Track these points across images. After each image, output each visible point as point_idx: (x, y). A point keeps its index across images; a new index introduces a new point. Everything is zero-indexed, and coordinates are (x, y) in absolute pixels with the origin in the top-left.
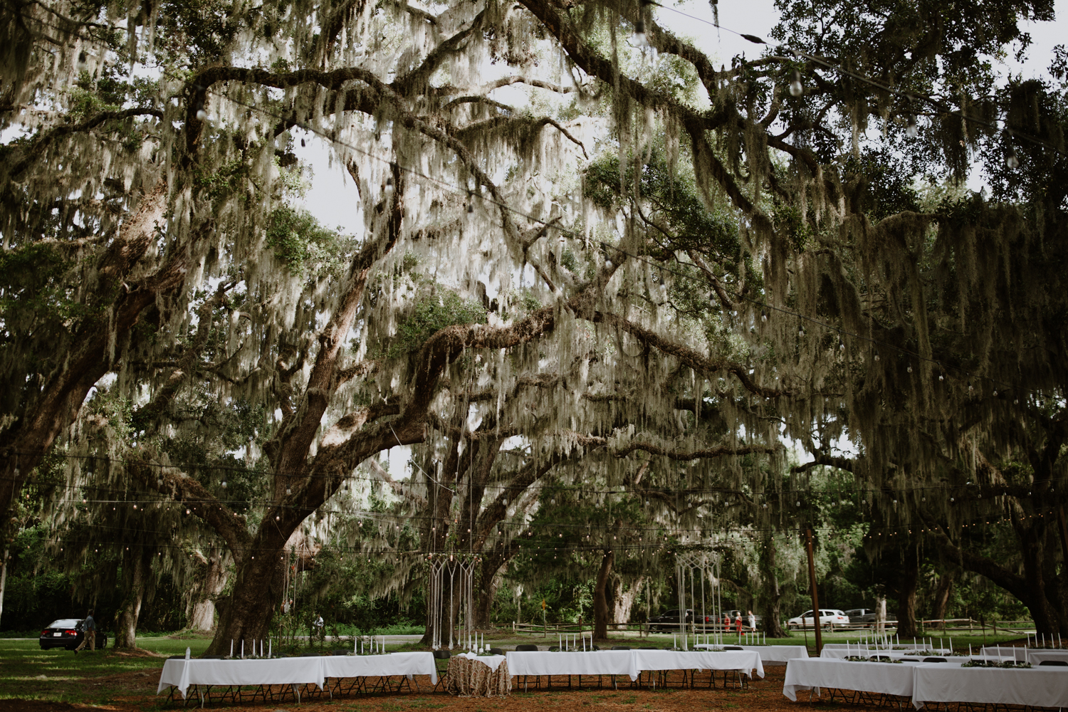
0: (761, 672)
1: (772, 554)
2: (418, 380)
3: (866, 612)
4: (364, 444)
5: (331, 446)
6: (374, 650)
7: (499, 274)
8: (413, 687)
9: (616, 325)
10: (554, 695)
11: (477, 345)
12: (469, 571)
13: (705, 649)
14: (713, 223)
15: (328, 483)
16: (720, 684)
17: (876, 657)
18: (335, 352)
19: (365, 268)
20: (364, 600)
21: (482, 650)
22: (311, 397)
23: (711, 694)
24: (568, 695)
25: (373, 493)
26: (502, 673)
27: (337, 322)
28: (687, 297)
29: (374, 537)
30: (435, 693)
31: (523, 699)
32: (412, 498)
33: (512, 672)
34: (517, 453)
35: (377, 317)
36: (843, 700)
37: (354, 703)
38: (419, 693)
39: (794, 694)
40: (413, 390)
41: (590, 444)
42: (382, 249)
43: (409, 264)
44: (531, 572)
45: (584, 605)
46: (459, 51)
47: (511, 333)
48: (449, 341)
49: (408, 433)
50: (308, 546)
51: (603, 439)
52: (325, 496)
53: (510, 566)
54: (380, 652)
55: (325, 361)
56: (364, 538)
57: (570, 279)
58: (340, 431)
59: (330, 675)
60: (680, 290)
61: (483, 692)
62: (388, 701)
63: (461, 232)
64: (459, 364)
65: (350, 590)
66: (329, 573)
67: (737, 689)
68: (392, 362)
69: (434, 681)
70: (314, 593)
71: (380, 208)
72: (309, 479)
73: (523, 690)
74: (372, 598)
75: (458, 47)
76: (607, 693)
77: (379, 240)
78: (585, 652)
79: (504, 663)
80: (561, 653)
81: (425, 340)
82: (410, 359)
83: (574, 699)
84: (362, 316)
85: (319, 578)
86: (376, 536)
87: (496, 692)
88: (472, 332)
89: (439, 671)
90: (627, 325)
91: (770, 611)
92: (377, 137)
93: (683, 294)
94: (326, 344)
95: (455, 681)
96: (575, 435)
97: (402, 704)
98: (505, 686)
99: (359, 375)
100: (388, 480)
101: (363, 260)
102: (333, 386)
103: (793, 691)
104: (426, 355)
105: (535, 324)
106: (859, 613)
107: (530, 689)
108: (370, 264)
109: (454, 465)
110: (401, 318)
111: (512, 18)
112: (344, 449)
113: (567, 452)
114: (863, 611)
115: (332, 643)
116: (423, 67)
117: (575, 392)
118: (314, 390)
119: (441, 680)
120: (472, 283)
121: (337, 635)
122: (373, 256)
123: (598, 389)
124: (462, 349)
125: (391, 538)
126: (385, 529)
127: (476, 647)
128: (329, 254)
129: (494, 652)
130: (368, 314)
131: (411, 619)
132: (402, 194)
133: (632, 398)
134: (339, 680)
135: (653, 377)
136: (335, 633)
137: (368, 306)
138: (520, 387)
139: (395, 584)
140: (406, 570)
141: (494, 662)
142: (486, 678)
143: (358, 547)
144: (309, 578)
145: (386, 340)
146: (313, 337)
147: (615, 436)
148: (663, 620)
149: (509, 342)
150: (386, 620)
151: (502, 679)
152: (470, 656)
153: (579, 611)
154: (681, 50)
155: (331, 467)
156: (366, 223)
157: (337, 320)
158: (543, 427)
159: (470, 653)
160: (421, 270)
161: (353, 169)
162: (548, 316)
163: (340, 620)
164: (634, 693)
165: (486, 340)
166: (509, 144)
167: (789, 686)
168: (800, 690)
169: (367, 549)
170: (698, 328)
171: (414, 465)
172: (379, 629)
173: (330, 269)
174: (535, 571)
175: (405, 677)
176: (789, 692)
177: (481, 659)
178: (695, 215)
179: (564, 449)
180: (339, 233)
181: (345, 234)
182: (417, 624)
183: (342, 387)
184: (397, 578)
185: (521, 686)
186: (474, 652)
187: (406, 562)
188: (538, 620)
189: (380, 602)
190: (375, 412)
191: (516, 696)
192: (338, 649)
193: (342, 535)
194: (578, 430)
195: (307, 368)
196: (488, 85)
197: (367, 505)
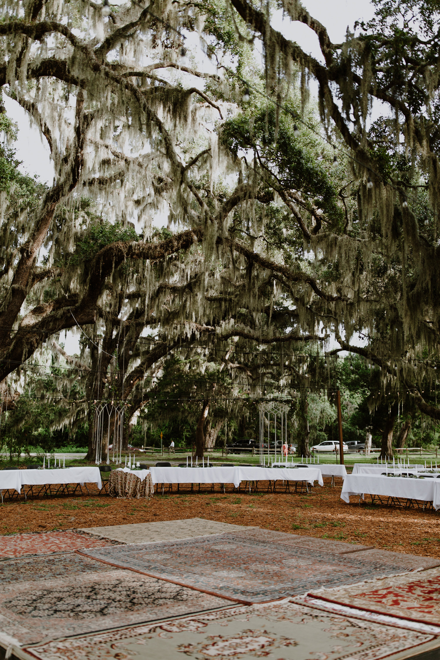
0: (321, 482)
1: (307, 407)
2: (91, 280)
3: (358, 443)
4: (51, 324)
5: (27, 326)
6: (57, 465)
7: (144, 217)
8: (84, 490)
9: (231, 247)
10: (183, 497)
11: (135, 256)
12: (121, 413)
13: (284, 466)
14: (312, 169)
15: (25, 350)
16: (292, 489)
17: (406, 474)
18: (31, 260)
19: (54, 202)
20: (46, 431)
21: (134, 466)
22: (14, 291)
23: (289, 497)
24: (193, 497)
25: (53, 363)
26: (148, 482)
27: (33, 239)
28: (275, 234)
29: (53, 391)
30: (100, 495)
31: (163, 500)
32: (80, 366)
33: (154, 481)
34: (150, 339)
35: (62, 238)
36: (378, 502)
37: (42, 503)
38: (88, 495)
39: (348, 498)
40: (87, 288)
41: (204, 331)
42: (67, 188)
43: (85, 204)
44: (157, 414)
45: (186, 436)
46: (129, 36)
47: (158, 249)
48: (115, 252)
49: (83, 317)
50: (10, 394)
51: (213, 328)
52: (23, 359)
53: (142, 411)
54: (62, 467)
55: (24, 267)
56: (47, 391)
57: (196, 218)
58: (34, 316)
59: (25, 483)
60: (271, 228)
61: (134, 495)
62: (67, 501)
63: (122, 181)
64: (120, 270)
65: (37, 424)
66: (25, 413)
67: (305, 493)
68: (73, 267)
69: (100, 487)
70: (13, 426)
71: (65, 160)
72: (11, 347)
73: (161, 493)
74: (52, 429)
75: (129, 33)
76: (219, 496)
77: (65, 182)
78: (204, 468)
79: (149, 475)
80: (188, 468)
81: (97, 252)
82: (85, 266)
83: (198, 500)
84: (51, 238)
85: (17, 416)
86: (55, 390)
87: (143, 495)
88: (131, 247)
89: (103, 480)
90: (238, 247)
91: (303, 441)
92: (67, 99)
93: (272, 231)
94: (25, 254)
95: (115, 487)
96: (194, 325)
97: (77, 504)
98: (150, 491)
99: (48, 277)
100: (63, 354)
101: (53, 196)
102: (30, 283)
103: (347, 496)
104: (98, 262)
105: (176, 243)
106: (354, 444)
107: (166, 493)
108: (58, 199)
109: (109, 344)
110: (78, 239)
111: (170, 10)
112: (37, 326)
113: (189, 336)
114: (356, 442)
115: (25, 459)
116: (102, 47)
117: (198, 294)
118: (16, 286)
119: (104, 486)
120: (126, 222)
121: (28, 453)
122: (60, 194)
123: (213, 293)
124: (123, 259)
125: (64, 391)
126: (61, 386)
127: (129, 464)
128: (28, 193)
129: (142, 467)
130: (55, 238)
131: (76, 443)
132: (82, 148)
133: (236, 299)
134: (31, 487)
135: (254, 284)
136: (27, 451)
137: (56, 231)
138: (161, 290)
139: (66, 422)
140: (74, 412)
141: (142, 474)
142: (136, 486)
143: (43, 397)
144: (10, 416)
145: (68, 254)
146: (15, 252)
147: (221, 326)
148: (235, 446)
149: (157, 255)
150: (60, 444)
151: (147, 486)
152: (126, 470)
153: (183, 440)
154: (309, 20)
155: (28, 339)
156: (56, 170)
157: (33, 237)
158: (173, 319)
159: (126, 468)
160: (92, 210)
161: (47, 132)
162: (185, 238)
163: (31, 444)
164: (238, 496)
165: (141, 253)
166: (164, 107)
167: (345, 493)
168: (352, 496)
169: (49, 398)
170: (280, 255)
171: (84, 343)
172: (56, 449)
173: (29, 203)
174: (160, 414)
175: (78, 484)
176: (345, 497)
177: (134, 472)
178: (299, 163)
179: (186, 333)
180: (35, 179)
181: (40, 181)
182: (80, 447)
183: (37, 285)
184: (68, 417)
185: (159, 490)
186: (128, 467)
187: (74, 407)
188: (158, 445)
189: (56, 432)
190: (58, 304)
191: (157, 498)
192: (31, 464)
193: (32, 389)
194: (196, 321)
195: (11, 273)
196: (149, 67)
197: (49, 371)
